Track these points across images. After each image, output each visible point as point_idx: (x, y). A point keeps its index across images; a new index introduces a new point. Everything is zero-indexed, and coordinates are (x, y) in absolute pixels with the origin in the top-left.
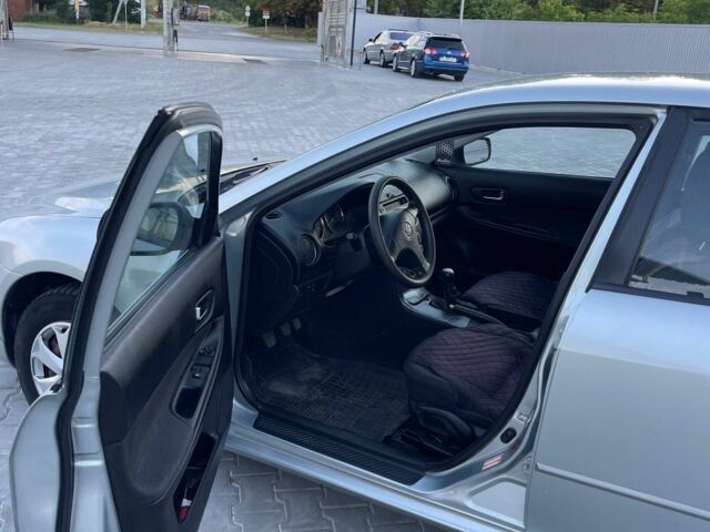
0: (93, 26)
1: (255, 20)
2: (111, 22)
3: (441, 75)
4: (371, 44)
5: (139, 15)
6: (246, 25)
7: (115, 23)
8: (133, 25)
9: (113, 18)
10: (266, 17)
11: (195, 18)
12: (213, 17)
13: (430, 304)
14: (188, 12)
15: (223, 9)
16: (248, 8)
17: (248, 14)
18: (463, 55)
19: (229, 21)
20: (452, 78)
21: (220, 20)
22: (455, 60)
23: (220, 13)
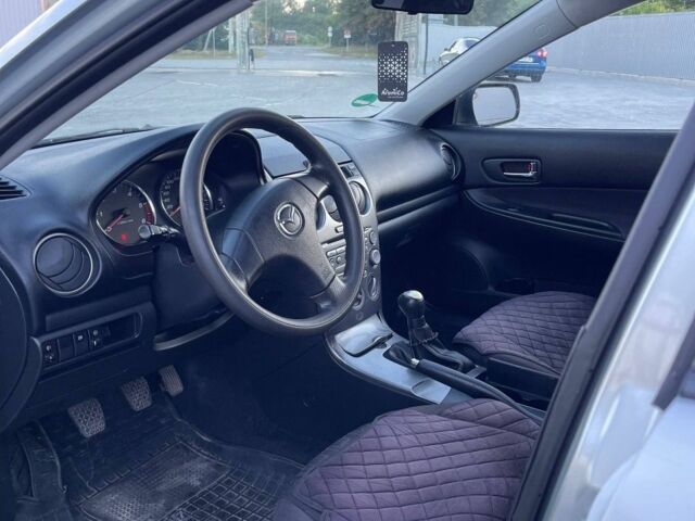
0: (185, 55)
1: (338, 41)
2: (202, 49)
3: (518, 77)
4: (446, 52)
5: (227, 42)
6: (329, 45)
7: (206, 51)
8: (223, 52)
9: (203, 46)
10: (347, 36)
11: (282, 43)
12: (300, 42)
13: (386, 355)
14: (277, 38)
15: (309, 32)
16: (330, 29)
17: (330, 35)
18: (539, 54)
19: (315, 44)
20: (529, 79)
21: (306, 43)
22: (531, 60)
23: (306, 37)
